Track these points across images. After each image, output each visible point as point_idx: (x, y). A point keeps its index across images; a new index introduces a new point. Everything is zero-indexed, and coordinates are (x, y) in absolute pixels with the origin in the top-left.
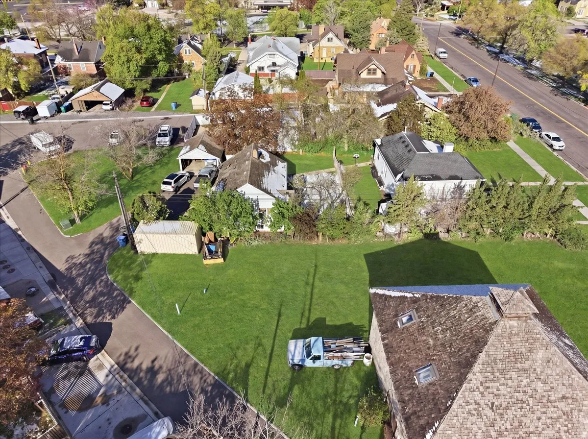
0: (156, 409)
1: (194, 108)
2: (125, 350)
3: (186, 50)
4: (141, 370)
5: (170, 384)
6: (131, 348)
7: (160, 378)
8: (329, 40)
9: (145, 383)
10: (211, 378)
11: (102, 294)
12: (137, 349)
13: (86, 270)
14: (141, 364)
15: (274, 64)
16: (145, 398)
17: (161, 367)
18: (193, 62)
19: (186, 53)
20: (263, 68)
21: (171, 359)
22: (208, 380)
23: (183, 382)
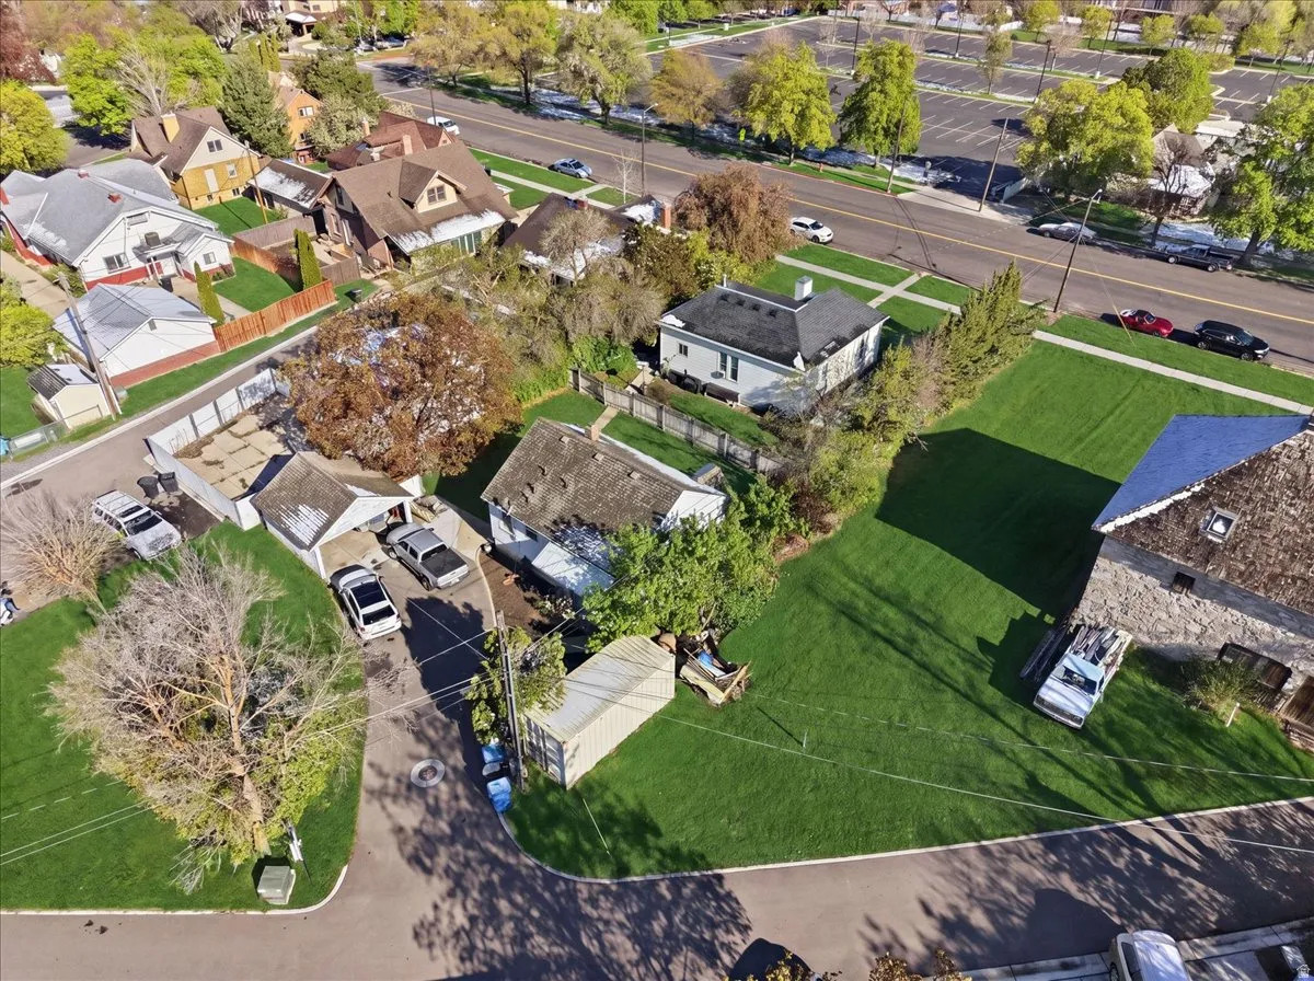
0: (1054, 962)
1: (71, 424)
2: (861, 948)
4: (940, 945)
5: (1006, 912)
6: (862, 935)
7: (979, 919)
8: (215, 146)
9: (977, 950)
10: (1030, 845)
11: (641, 920)
12: (875, 927)
13: (511, 917)
14: (921, 936)
16: (1017, 967)
17: (953, 908)
20: (119, 259)
21: (942, 881)
22: (1034, 851)
23: (1012, 889)
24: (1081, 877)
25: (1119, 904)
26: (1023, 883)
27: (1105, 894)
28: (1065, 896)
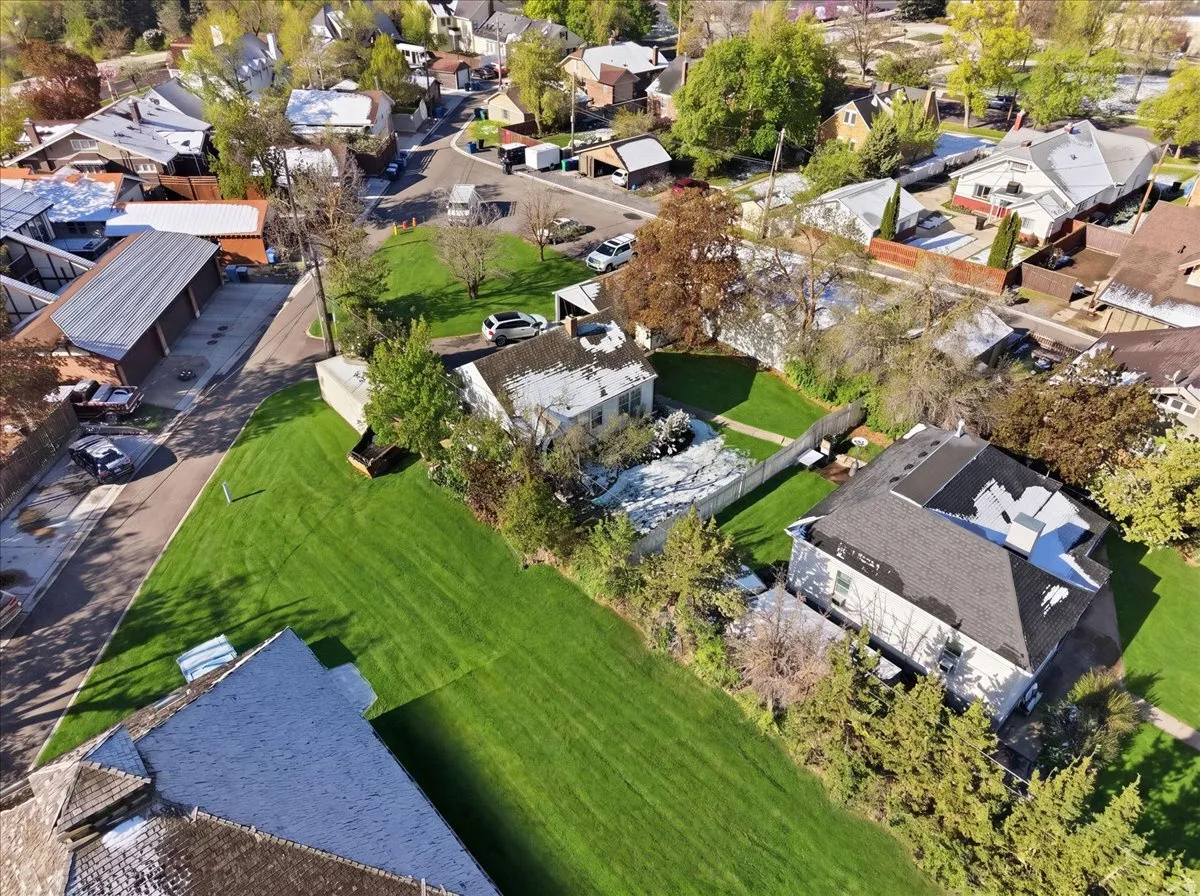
0: (50, 585)
3: (848, 114)
4: (106, 535)
5: (96, 574)
7: (104, 558)
9: (91, 550)
14: (120, 528)
15: (1014, 189)
16: (63, 568)
17: (118, 548)
18: (853, 140)
19: (846, 120)
20: (987, 190)
21: (140, 548)
22: (119, 604)
23: (106, 581)
24: (78, 626)
25: (44, 639)
26: (104, 589)
27: (58, 634)
28: (77, 609)
